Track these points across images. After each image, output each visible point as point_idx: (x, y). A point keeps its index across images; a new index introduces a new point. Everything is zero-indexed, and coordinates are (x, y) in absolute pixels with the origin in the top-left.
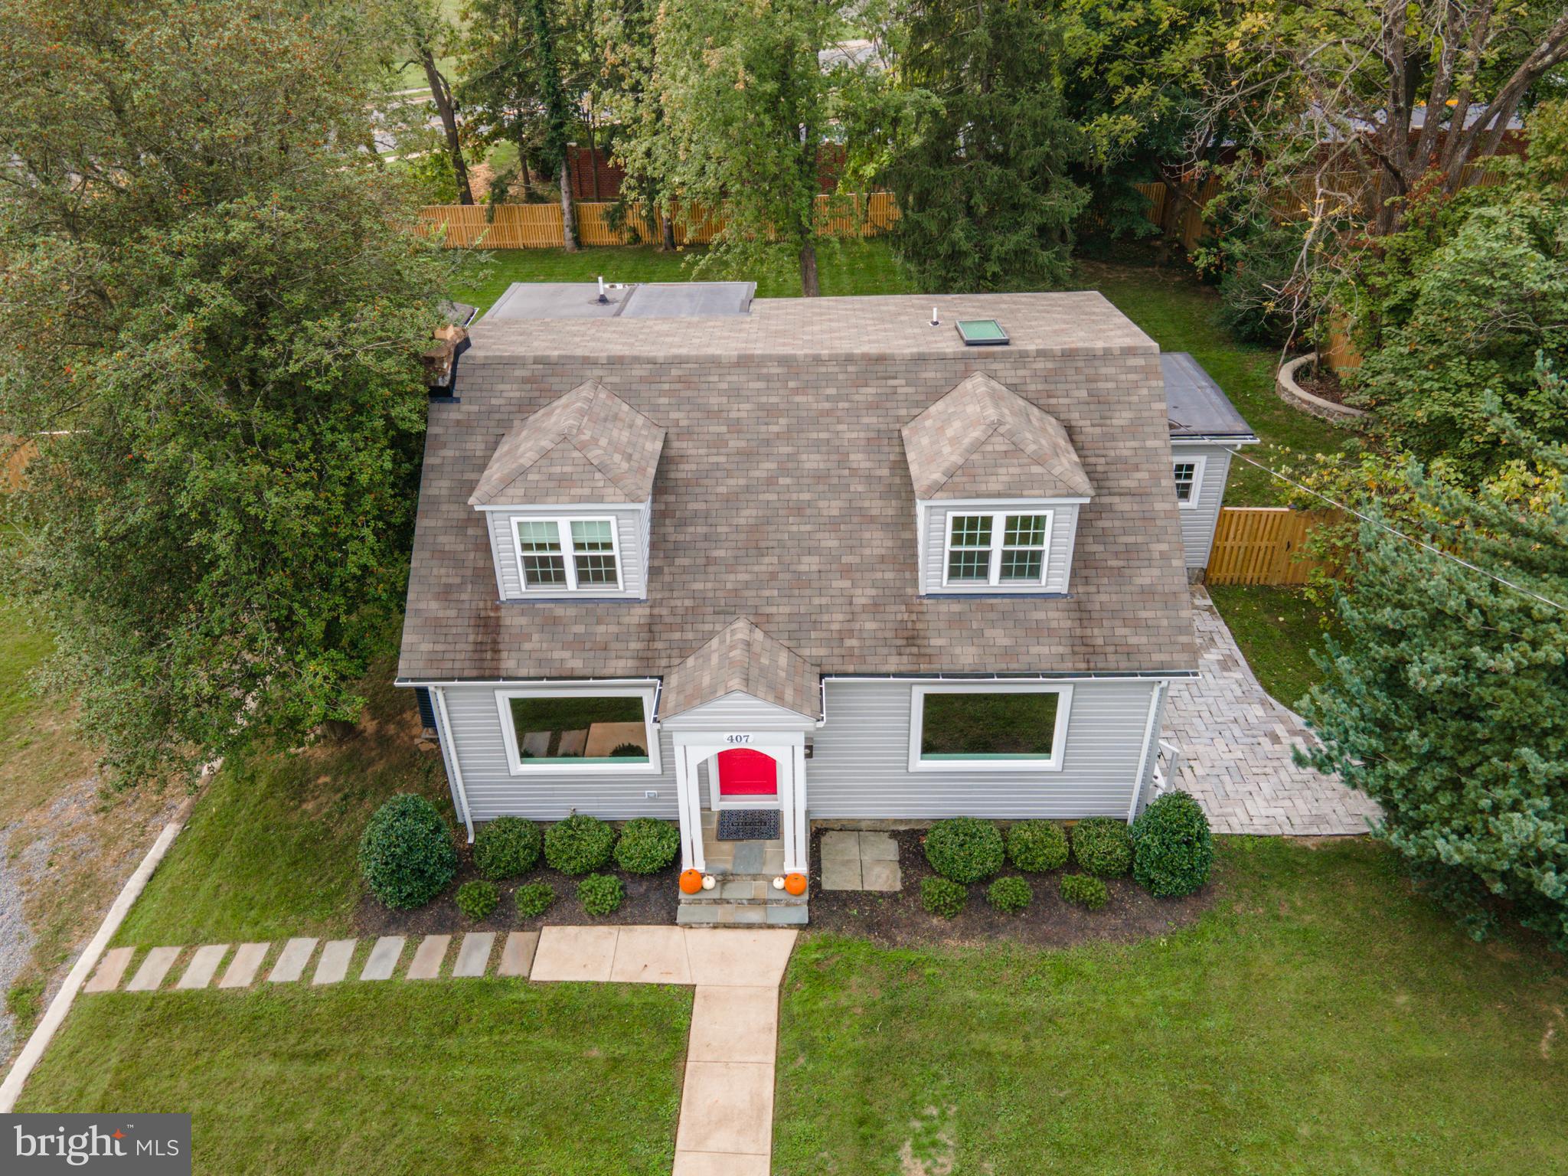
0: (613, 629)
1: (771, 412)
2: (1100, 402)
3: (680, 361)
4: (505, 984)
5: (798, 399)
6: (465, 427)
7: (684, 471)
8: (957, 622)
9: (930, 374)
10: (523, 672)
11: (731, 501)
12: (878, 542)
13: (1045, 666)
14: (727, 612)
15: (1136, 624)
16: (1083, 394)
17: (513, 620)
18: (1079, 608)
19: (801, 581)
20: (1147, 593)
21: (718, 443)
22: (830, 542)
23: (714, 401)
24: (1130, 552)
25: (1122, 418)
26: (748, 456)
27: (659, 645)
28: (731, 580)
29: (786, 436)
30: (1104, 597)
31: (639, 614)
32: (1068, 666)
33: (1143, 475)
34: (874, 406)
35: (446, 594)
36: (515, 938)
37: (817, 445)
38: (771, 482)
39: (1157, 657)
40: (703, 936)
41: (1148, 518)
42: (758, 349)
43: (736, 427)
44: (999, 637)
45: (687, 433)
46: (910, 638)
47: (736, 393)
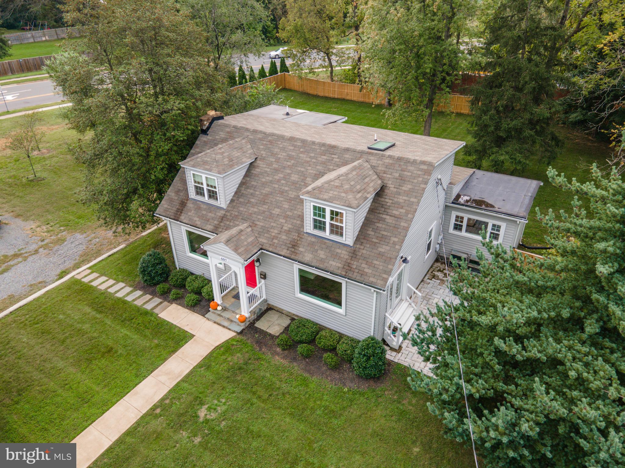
0: (213, 215)
1: (290, 157)
2: (402, 179)
3: (273, 135)
5: (301, 155)
6: (206, 143)
7: (256, 171)
8: (311, 244)
9: (347, 156)
10: (184, 221)
11: (264, 184)
13: (331, 269)
14: (244, 220)
15: (370, 265)
16: (397, 175)
17: (190, 205)
18: (354, 253)
19: (271, 216)
20: (381, 255)
21: (270, 164)
22: (286, 206)
23: (276, 150)
24: (383, 238)
25: (407, 187)
26: (277, 170)
27: (222, 224)
28: (252, 210)
29: (291, 167)
30: (365, 251)
31: (221, 213)
32: (339, 272)
33: (403, 211)
34: (323, 163)
35: (178, 192)
36: (166, 303)
37: (299, 172)
38: (279, 181)
39: (372, 279)
40: (210, 324)
41: (396, 227)
43: (278, 160)
44: (322, 254)
45: (263, 159)
46: (294, 245)
47: (283, 149)
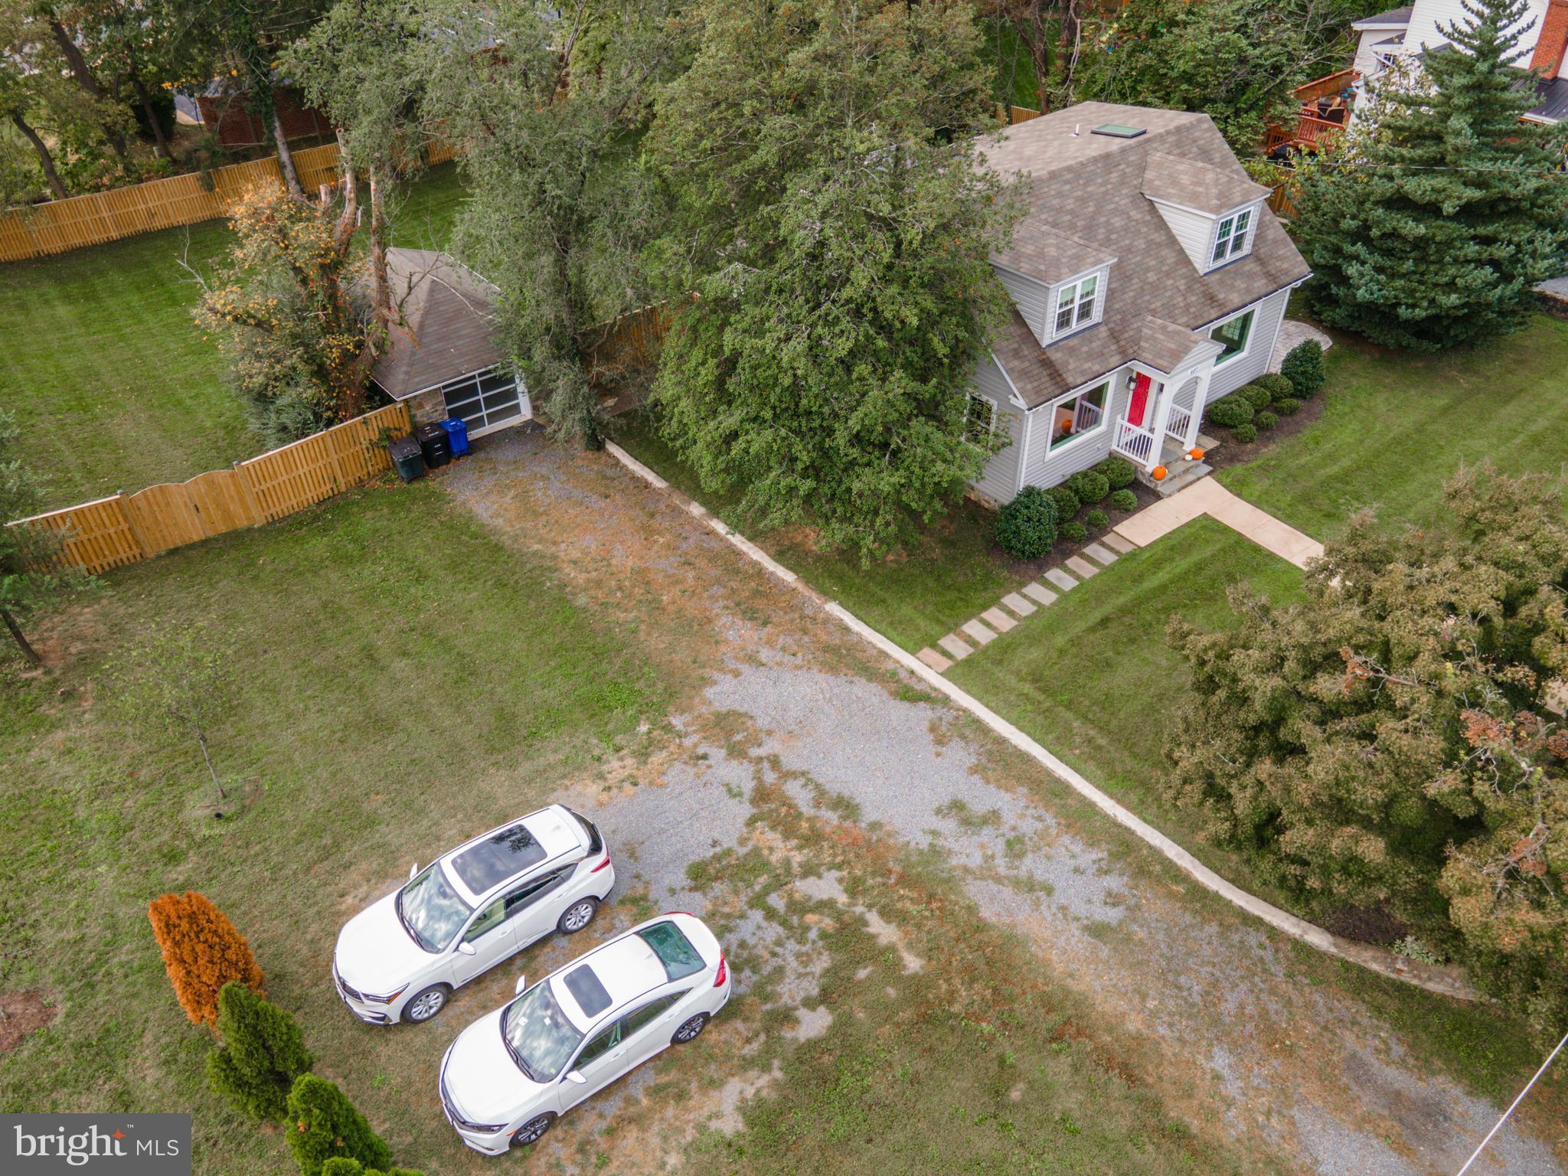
0: (1099, 343)
5: (1090, 189)
8: (1221, 282)
10: (1079, 381)
12: (1169, 255)
13: (1264, 291)
14: (1137, 315)
17: (1056, 356)
18: (1258, 259)
19: (1154, 287)
20: (1275, 242)
22: (1152, 262)
27: (1122, 343)
28: (1128, 297)
29: (1098, 212)
31: (1104, 331)
32: (1270, 288)
34: (1123, 182)
35: (1017, 354)
36: (1107, 539)
37: (1113, 212)
39: (1297, 271)
40: (1177, 496)
42: (1054, 167)
44: (1240, 284)
46: (1211, 299)
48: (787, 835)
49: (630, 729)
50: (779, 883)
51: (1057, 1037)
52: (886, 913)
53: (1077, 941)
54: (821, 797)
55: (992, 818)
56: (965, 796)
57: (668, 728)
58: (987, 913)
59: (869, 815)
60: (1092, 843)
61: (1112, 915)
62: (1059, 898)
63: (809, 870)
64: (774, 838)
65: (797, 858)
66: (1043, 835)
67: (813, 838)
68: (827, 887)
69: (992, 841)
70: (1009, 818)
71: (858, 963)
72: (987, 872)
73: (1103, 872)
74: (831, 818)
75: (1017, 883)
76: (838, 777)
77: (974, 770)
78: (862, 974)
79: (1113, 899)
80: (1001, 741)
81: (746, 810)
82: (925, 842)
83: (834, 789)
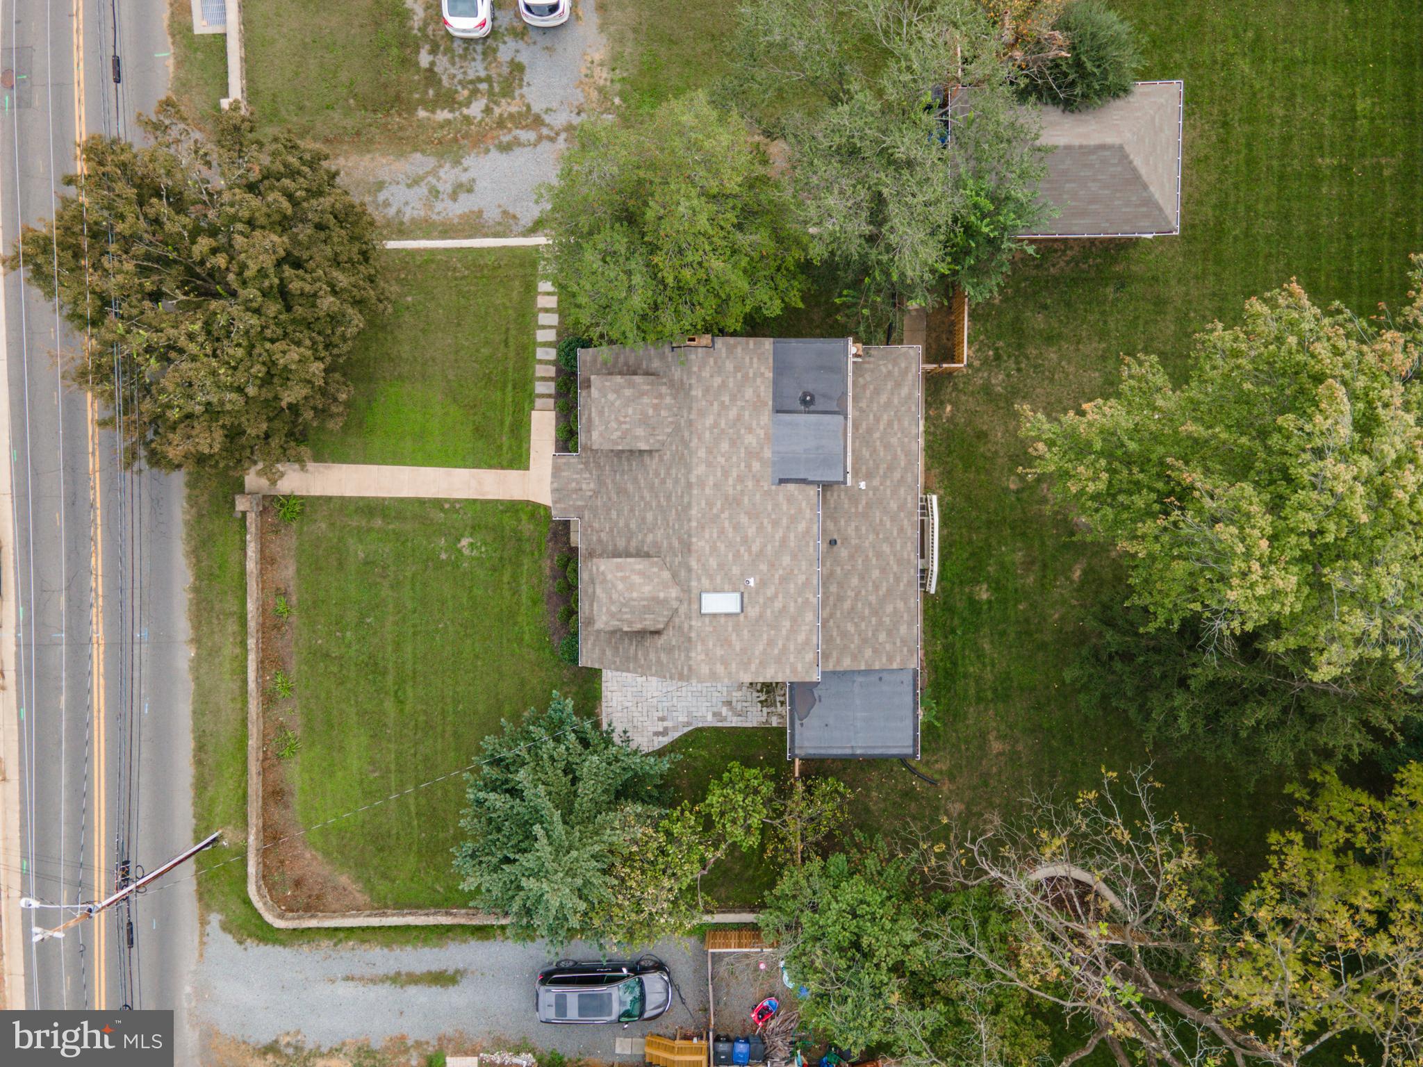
1: (668, 498)
2: (670, 650)
4: (532, 402)
6: (662, 356)
7: (647, 459)
11: (635, 480)
12: (621, 544)
14: (598, 479)
15: (594, 645)
16: (674, 643)
20: (603, 652)
21: (657, 474)
22: (621, 523)
23: (674, 471)
25: (664, 658)
26: (651, 487)
28: (609, 481)
29: (659, 505)
33: (642, 662)
34: (671, 547)
36: (552, 401)
37: (656, 519)
38: (642, 498)
41: (628, 659)
43: (663, 482)
45: (661, 459)
47: (676, 481)
48: (511, 116)
49: (621, 94)
50: (491, 93)
51: (358, 134)
52: (448, 122)
53: (384, 175)
54: (517, 143)
55: (454, 196)
56: (472, 197)
57: (607, 111)
58: (418, 155)
59: (494, 153)
60: (413, 221)
61: (381, 197)
62: (402, 187)
63: (488, 110)
64: (514, 109)
65: (497, 111)
66: (431, 207)
67: (501, 124)
68: (476, 109)
69: (445, 187)
70: (449, 203)
71: (437, 95)
72: (434, 172)
73: (399, 211)
74: (506, 139)
75: (422, 179)
76: (520, 157)
77: (481, 212)
78: (431, 92)
79: (387, 204)
80: (486, 236)
81: (536, 108)
82: (467, 162)
83: (517, 151)
